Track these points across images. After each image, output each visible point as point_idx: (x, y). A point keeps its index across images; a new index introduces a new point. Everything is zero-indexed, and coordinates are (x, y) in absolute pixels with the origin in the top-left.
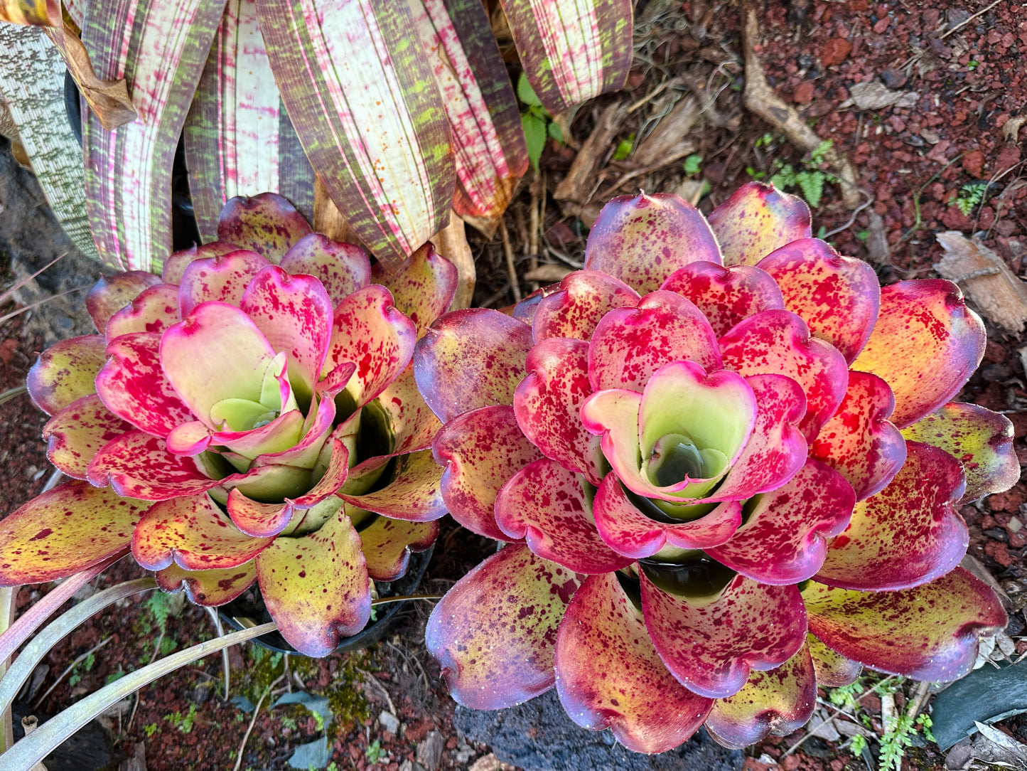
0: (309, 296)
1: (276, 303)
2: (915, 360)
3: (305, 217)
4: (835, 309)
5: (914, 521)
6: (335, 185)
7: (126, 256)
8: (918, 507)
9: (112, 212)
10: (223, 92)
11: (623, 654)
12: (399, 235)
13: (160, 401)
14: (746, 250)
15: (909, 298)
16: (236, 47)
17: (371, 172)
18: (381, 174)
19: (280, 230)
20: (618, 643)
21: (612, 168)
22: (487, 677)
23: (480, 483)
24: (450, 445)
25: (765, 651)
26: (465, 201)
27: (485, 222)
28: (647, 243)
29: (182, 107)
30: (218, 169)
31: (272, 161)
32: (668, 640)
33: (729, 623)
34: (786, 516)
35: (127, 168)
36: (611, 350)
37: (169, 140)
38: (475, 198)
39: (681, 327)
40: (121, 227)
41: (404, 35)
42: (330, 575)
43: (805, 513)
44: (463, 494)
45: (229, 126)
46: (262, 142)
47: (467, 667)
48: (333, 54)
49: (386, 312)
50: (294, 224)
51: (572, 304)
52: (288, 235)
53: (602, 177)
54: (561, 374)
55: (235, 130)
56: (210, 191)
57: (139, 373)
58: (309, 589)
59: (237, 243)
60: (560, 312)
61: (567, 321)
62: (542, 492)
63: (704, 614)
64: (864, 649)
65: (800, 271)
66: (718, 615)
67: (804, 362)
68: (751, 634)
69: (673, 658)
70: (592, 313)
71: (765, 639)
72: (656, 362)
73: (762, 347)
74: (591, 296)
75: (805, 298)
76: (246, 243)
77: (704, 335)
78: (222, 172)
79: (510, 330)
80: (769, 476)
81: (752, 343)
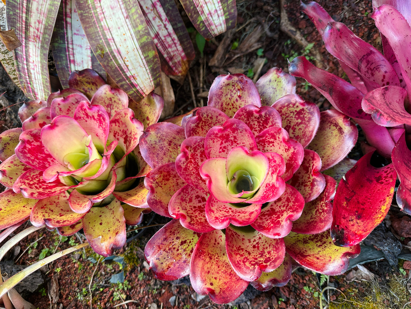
0: (100, 113)
1: (87, 116)
2: (332, 141)
4: (303, 122)
6: (109, 68)
7: (35, 94)
9: (27, 77)
10: (66, 28)
11: (217, 261)
12: (138, 88)
13: (44, 155)
14: (272, 95)
15: (331, 117)
16: (71, 10)
17: (123, 63)
18: (127, 63)
19: (93, 83)
20: (216, 257)
21: (231, 53)
22: (167, 269)
23: (164, 194)
24: (152, 181)
25: (268, 264)
26: (170, 70)
28: (232, 93)
29: (49, 36)
30: (67, 60)
31: (88, 56)
32: (234, 256)
33: (258, 247)
34: (280, 207)
35: (31, 60)
36: (214, 142)
37: (45, 49)
38: (174, 68)
39: (241, 132)
40: (31, 83)
41: (133, 6)
42: (111, 224)
43: (287, 207)
44: (156, 200)
45: (70, 43)
46: (84, 49)
47: (159, 266)
48: (105, 14)
49: (132, 120)
50: (98, 81)
51: (201, 120)
52: (96, 85)
53: (227, 56)
54: (195, 151)
55: (72, 44)
56: (64, 69)
57: (34, 145)
58: (103, 230)
59: (77, 89)
60: (196, 124)
61: (199, 127)
62: (189, 197)
63: (250, 242)
64: (308, 260)
65: (290, 107)
66: (255, 243)
67: (287, 148)
68: (265, 255)
69: (235, 264)
70: (210, 123)
71: (269, 258)
72: (232, 145)
73: (272, 140)
74: (209, 117)
75: (292, 117)
76: (80, 88)
77: (250, 135)
78: (68, 61)
79: (178, 131)
80: (271, 195)
81: (269, 138)
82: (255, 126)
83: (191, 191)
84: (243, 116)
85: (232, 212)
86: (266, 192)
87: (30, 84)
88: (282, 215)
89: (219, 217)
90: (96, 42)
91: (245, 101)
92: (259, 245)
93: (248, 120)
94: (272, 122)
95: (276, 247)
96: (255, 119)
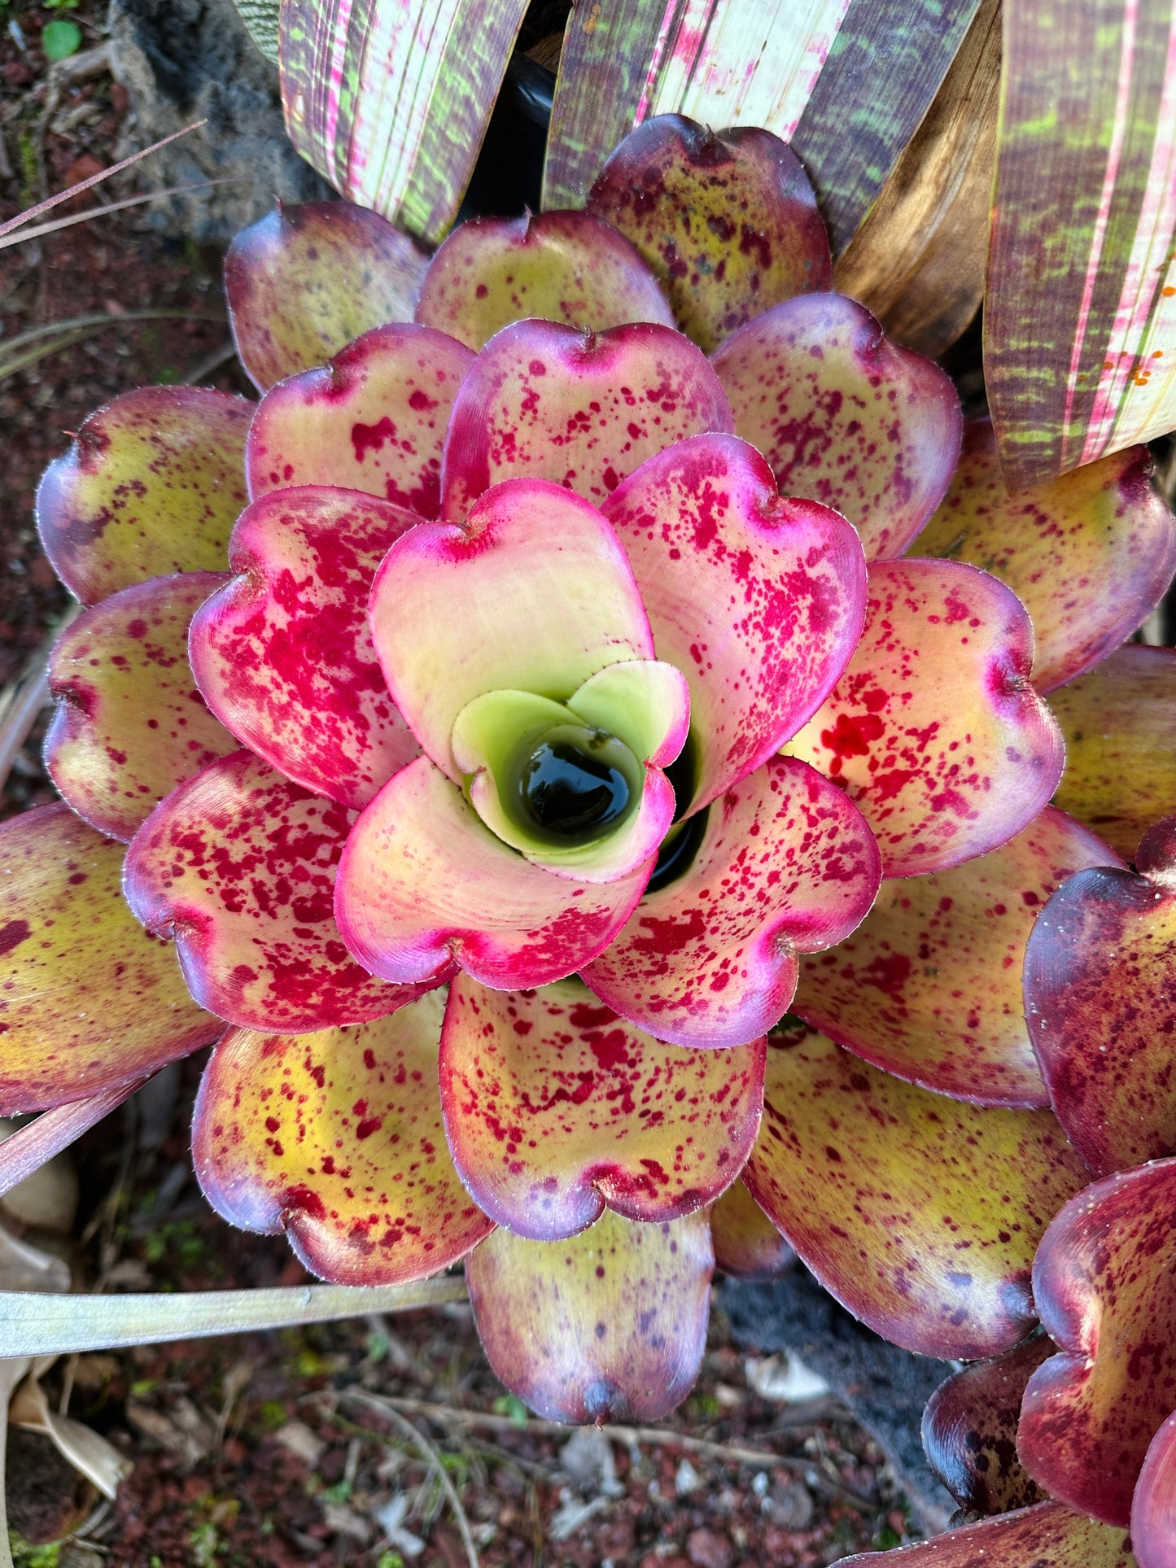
0: (812, 573)
1: (706, 533)
3: (831, 228)
7: (349, 154)
9: (340, 32)
12: (1100, 426)
13: (344, 674)
19: (752, 241)
30: (658, 22)
31: (811, 46)
40: (353, 78)
50: (794, 235)
52: (765, 260)
56: (614, 76)
57: (308, 607)
59: (626, 230)
76: (649, 238)
78: (663, 33)
87: (344, 83)
90: (1069, 25)
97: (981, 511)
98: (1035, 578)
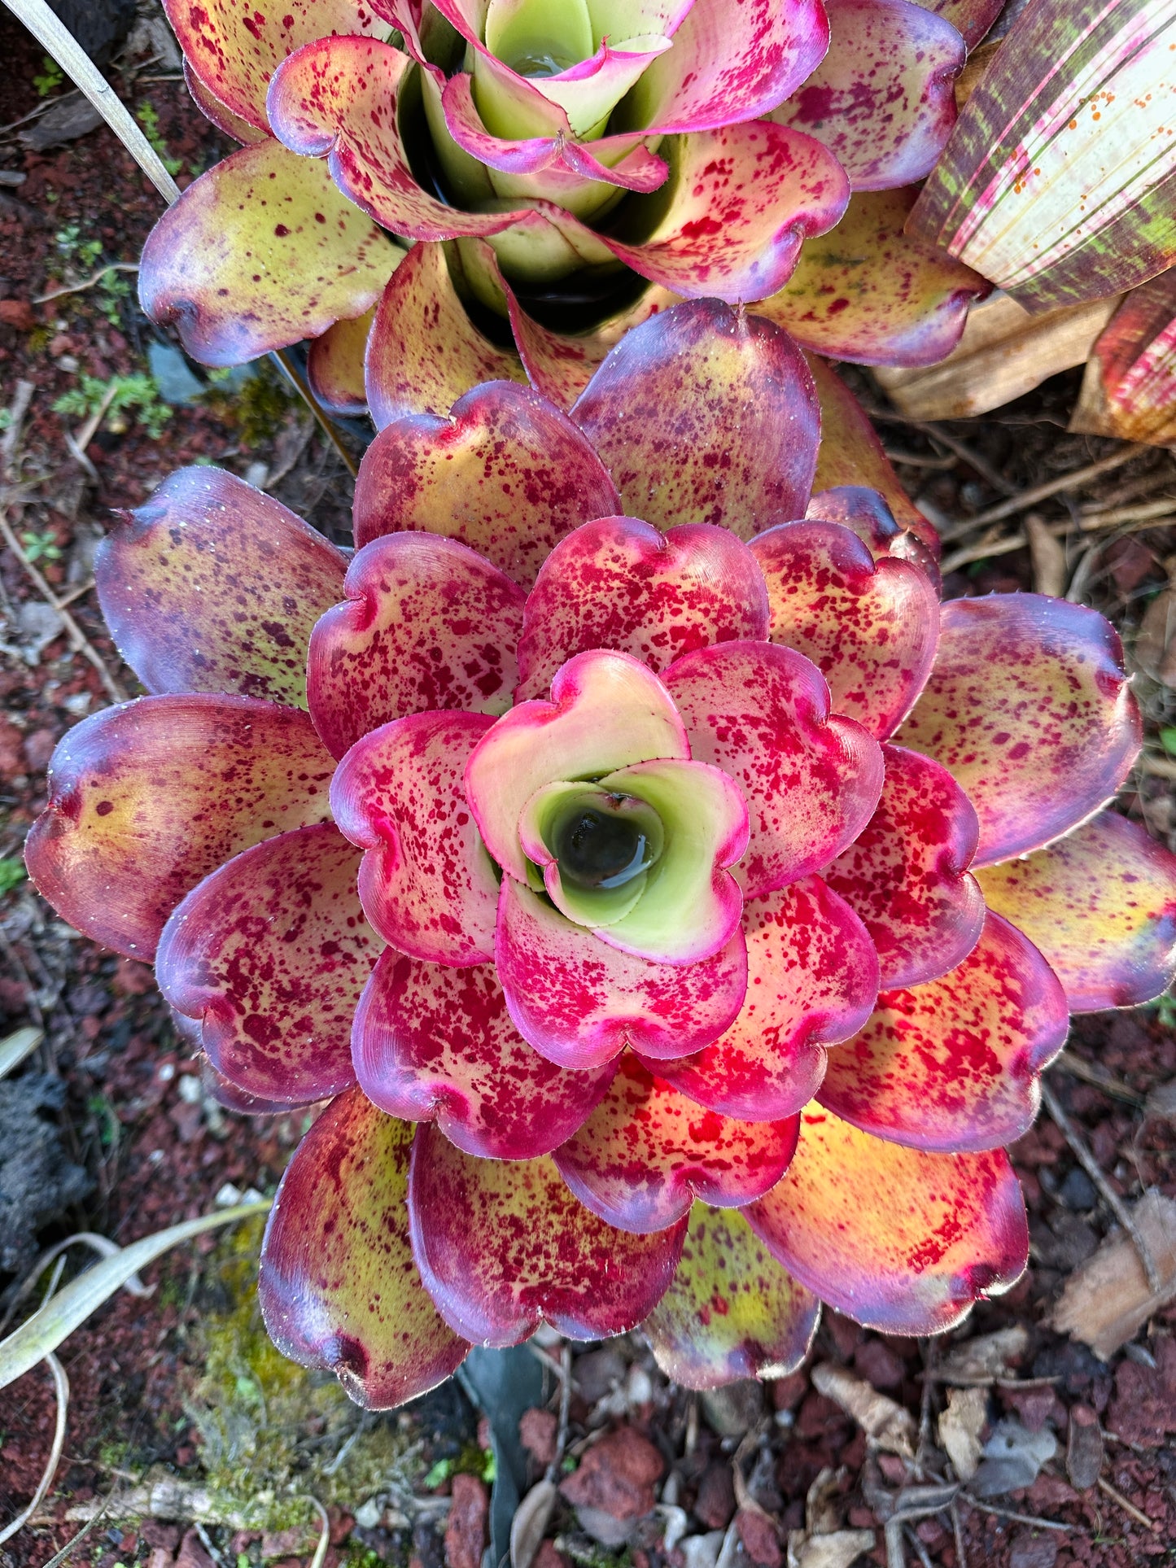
0: (786, 52)
2: (872, 1216)
3: (1002, 16)
4: (939, 1074)
5: (538, 1249)
6: (1042, 24)
8: (562, 1256)
11: (225, 805)
12: (979, 211)
14: (1059, 896)
15: (986, 1199)
17: (1083, 94)
18: (1086, 116)
20: (245, 796)
22: (149, 591)
23: (456, 495)
24: (502, 417)
25: (244, 1038)
26: (1128, 351)
27: (1097, 407)
28: (1033, 709)
32: (264, 874)
33: (329, 967)
34: (513, 1036)
36: (749, 684)
38: (1138, 372)
39: (823, 806)
42: (292, 279)
43: (514, 1071)
44: (412, 466)
47: (150, 553)
49: (789, 228)
51: (857, 590)
54: (693, 598)
58: (253, 250)
60: (833, 570)
61: (820, 589)
62: (475, 617)
63: (351, 922)
64: (315, 1186)
65: (1003, 1004)
66: (348, 946)
67: (783, 1038)
68: (292, 1008)
69: (224, 889)
70: (853, 635)
71: (276, 1033)
72: (759, 772)
73: (814, 957)
74: (884, 624)
75: (956, 1017)
77: (816, 850)
79: (785, 485)
80: (543, 1005)
81: (820, 939)
82: (877, 858)
83: (508, 621)
84: (912, 793)
85: (447, 833)
86: (562, 969)
88: (471, 1059)
89: (392, 788)
91: (1006, 780)
92: (339, 970)
93: (901, 820)
94: (908, 937)
95: (336, 1052)
96: (909, 852)
97: (888, 255)
98: (868, 309)
